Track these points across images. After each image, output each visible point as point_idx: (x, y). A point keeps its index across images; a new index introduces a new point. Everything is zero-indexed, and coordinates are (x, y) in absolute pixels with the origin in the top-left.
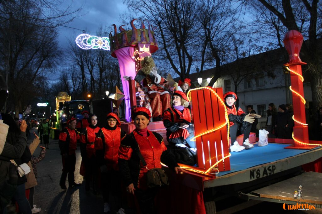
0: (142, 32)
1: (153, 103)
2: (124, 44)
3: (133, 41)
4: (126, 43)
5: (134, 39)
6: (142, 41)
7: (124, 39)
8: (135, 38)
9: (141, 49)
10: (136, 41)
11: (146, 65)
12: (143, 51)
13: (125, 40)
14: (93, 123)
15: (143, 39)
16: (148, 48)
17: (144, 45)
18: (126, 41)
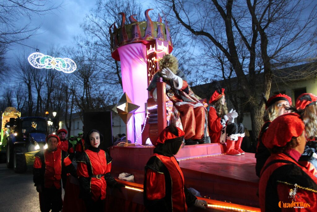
0: (159, 26)
1: (185, 118)
2: (136, 38)
3: (147, 36)
4: (138, 37)
5: (150, 34)
6: (158, 37)
7: (136, 31)
8: (150, 32)
9: (159, 47)
10: (152, 36)
11: (168, 65)
12: (161, 51)
13: (137, 33)
14: (93, 144)
15: (160, 35)
16: (166, 47)
17: (163, 43)
18: (139, 34)
